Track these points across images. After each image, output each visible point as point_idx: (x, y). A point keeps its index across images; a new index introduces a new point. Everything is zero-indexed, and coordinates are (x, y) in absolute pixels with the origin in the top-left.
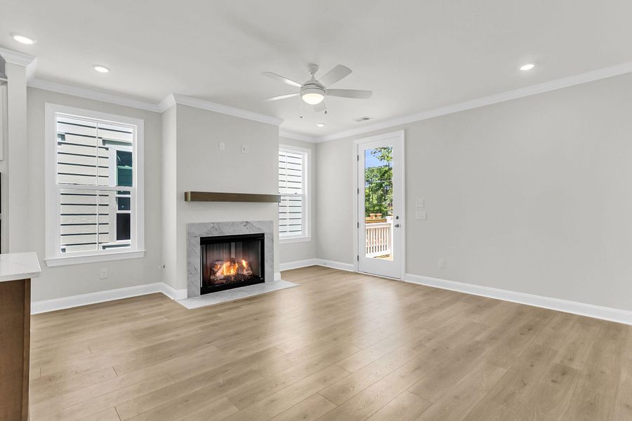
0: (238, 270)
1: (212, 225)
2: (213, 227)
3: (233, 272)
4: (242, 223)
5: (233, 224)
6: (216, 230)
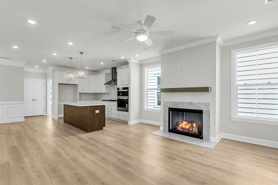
0: (190, 127)
1: (173, 103)
2: (174, 104)
3: (187, 127)
4: (188, 103)
5: (183, 103)
6: (175, 105)
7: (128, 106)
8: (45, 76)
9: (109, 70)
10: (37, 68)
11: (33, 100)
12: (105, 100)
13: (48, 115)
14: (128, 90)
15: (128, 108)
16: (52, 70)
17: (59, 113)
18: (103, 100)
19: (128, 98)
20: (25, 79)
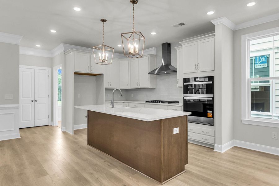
7: (213, 113)
8: (50, 63)
9: (153, 48)
10: (38, 48)
11: (32, 101)
12: (152, 102)
13: (55, 126)
14: (213, 83)
15: (213, 117)
16: (63, 50)
17: (75, 122)
18: (148, 102)
19: (213, 98)
20: (20, 66)
